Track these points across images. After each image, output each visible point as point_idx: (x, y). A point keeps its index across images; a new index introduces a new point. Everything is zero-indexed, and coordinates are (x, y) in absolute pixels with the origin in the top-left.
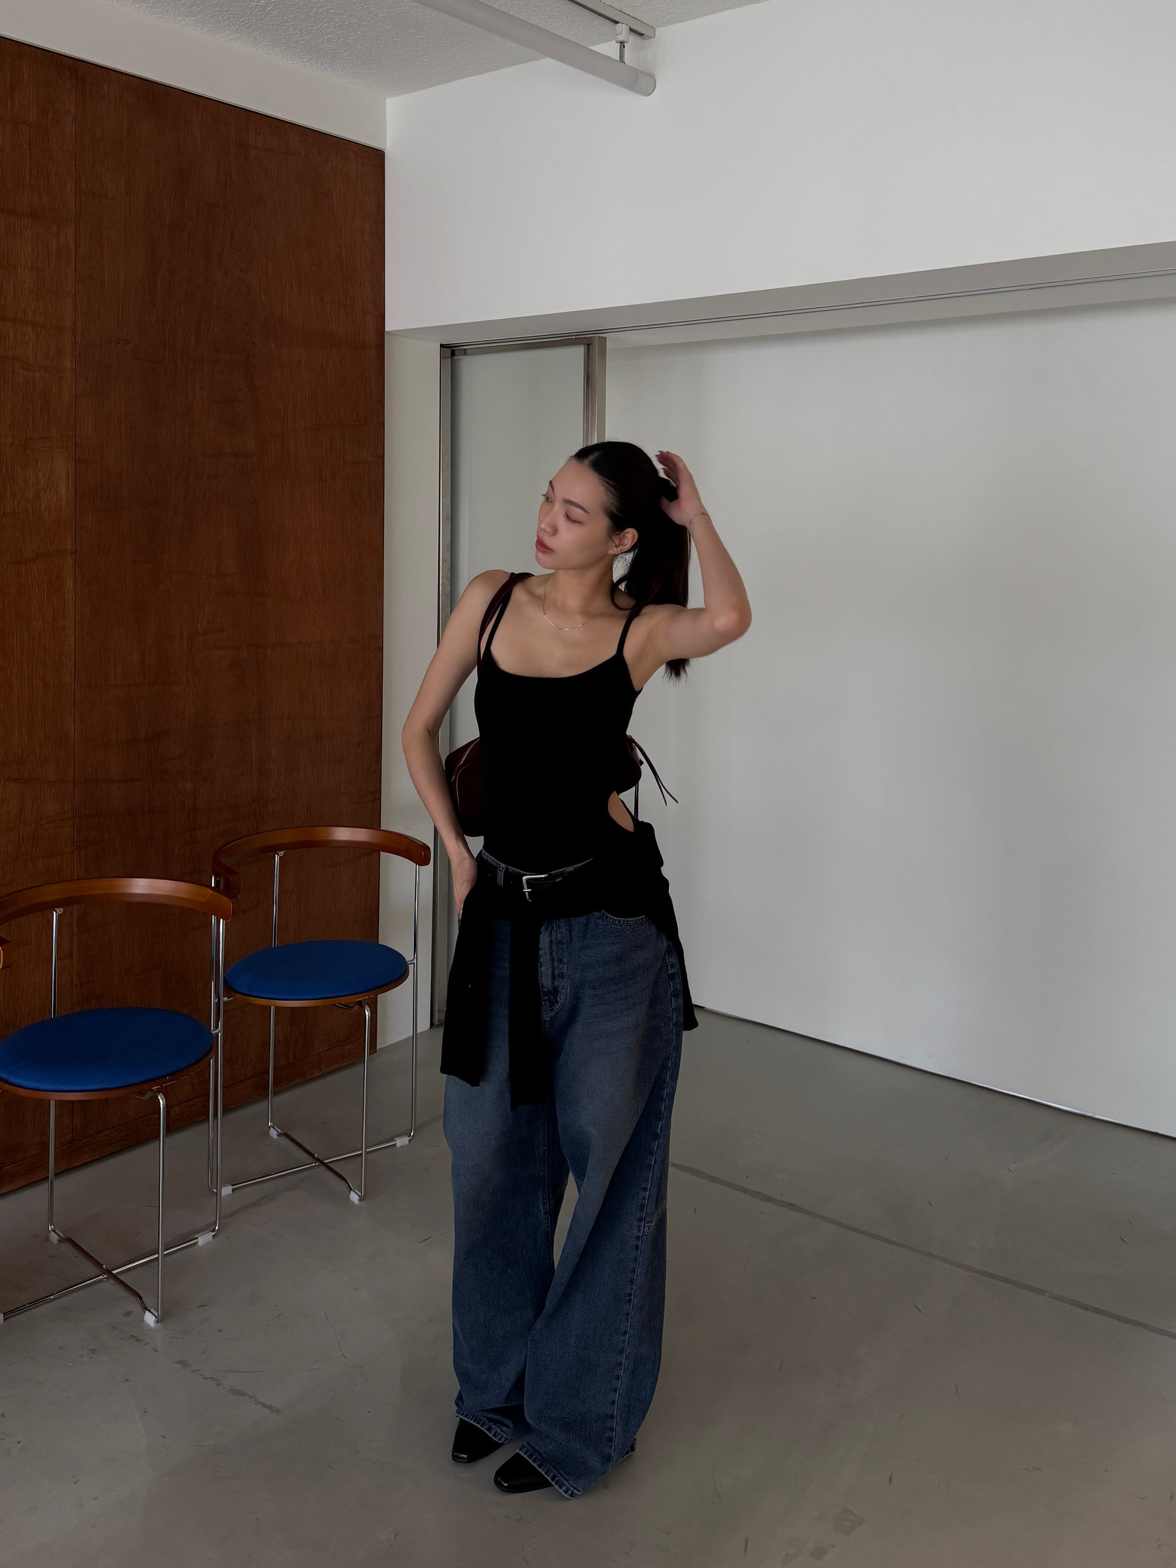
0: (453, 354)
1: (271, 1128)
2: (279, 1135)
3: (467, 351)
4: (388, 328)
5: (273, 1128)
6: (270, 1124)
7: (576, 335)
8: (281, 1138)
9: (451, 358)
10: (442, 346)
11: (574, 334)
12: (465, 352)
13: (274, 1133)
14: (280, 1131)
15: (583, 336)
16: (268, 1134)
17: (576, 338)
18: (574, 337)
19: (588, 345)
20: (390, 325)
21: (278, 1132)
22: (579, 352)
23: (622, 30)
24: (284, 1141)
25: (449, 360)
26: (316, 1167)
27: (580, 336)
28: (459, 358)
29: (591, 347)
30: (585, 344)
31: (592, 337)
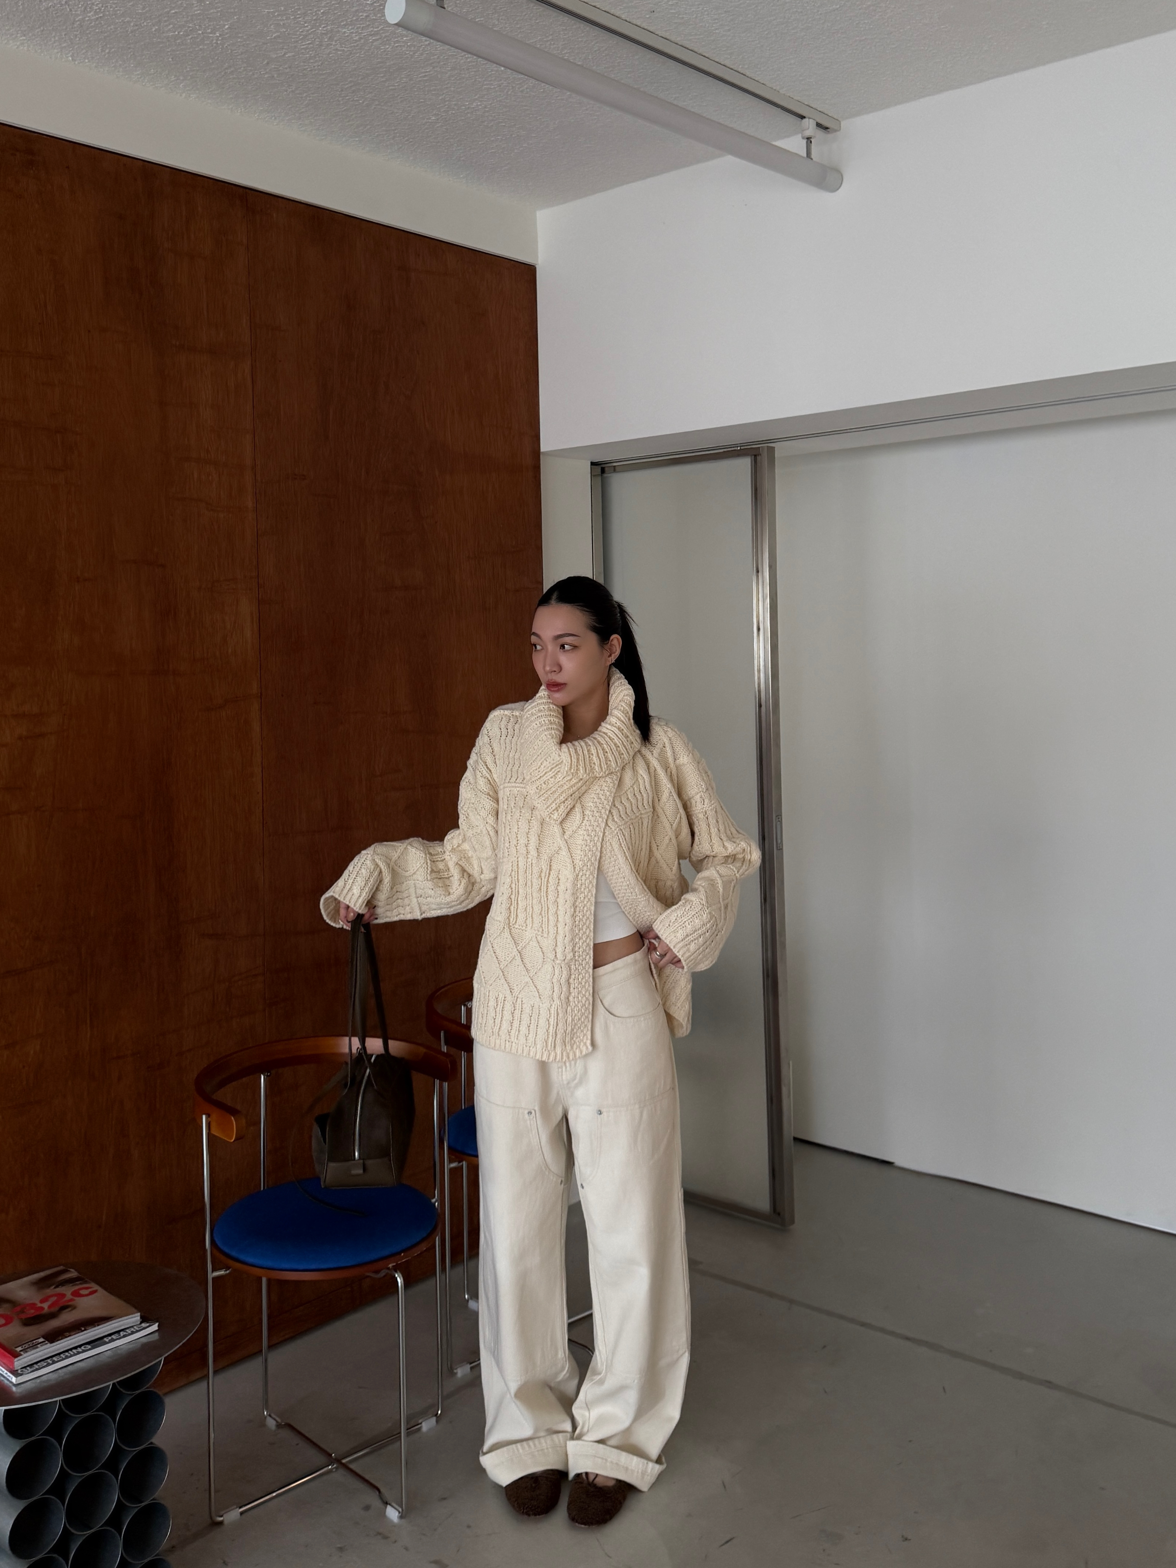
0: (603, 471)
3: (617, 468)
4: (544, 448)
9: (601, 476)
10: (592, 464)
11: (739, 445)
12: (614, 470)
15: (749, 447)
18: (739, 448)
19: (755, 456)
20: (545, 446)
22: (745, 463)
23: (810, 128)
25: (599, 478)
27: (746, 447)
28: (609, 475)
29: (759, 458)
30: (752, 455)
31: (759, 447)
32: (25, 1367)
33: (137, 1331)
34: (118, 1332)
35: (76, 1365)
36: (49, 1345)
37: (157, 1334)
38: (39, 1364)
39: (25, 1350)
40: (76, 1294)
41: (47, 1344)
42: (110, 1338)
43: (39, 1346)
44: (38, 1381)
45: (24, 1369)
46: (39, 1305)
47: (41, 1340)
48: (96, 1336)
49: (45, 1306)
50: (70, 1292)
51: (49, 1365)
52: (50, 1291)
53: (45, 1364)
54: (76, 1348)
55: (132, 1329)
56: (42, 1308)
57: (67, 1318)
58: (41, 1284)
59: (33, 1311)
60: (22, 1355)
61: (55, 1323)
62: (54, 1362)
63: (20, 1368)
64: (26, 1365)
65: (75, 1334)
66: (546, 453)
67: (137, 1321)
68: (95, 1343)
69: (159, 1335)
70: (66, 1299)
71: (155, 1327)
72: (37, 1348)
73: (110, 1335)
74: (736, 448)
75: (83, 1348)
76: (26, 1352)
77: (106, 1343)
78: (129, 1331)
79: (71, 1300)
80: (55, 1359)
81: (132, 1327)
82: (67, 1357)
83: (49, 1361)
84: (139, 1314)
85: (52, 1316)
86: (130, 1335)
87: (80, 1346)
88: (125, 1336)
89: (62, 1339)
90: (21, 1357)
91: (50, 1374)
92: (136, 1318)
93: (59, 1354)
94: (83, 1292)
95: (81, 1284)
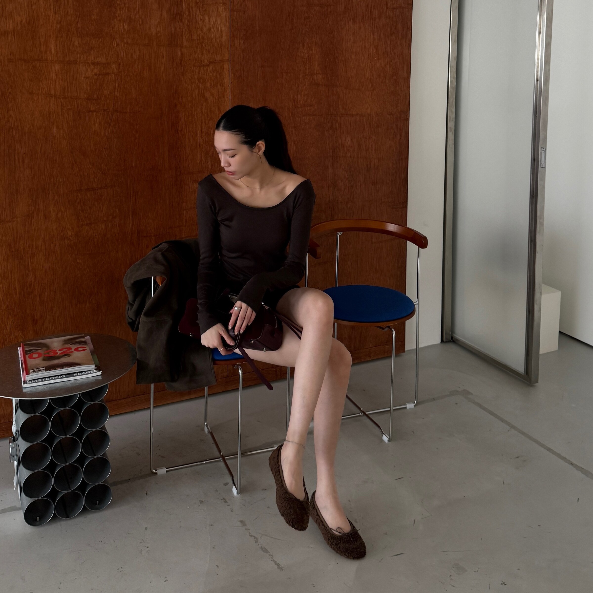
26: (361, 416)
32: (31, 380)
33: (91, 373)
34: (82, 372)
35: (55, 384)
36: (45, 372)
37: (101, 376)
38: (38, 380)
39: (33, 372)
40: (76, 350)
41: (44, 371)
42: (77, 374)
43: (40, 371)
44: (34, 388)
45: (30, 381)
46: (57, 351)
47: (44, 368)
48: (70, 372)
49: (59, 352)
50: (74, 348)
51: (42, 381)
52: (67, 346)
53: (41, 380)
54: (58, 376)
55: (89, 372)
56: (57, 353)
57: (64, 360)
58: (66, 342)
59: (52, 354)
60: (30, 374)
61: (56, 362)
62: (45, 380)
63: (29, 380)
64: (32, 379)
65: (59, 369)
67: (92, 369)
68: (68, 375)
69: (102, 377)
70: (71, 351)
71: (100, 373)
72: (39, 372)
73: (77, 373)
75: (61, 377)
76: (33, 373)
77: (74, 376)
78: (87, 373)
79: (72, 352)
80: (46, 379)
81: (90, 371)
82: (52, 379)
83: (43, 380)
84: (94, 365)
85: (58, 358)
86: (86, 374)
87: (61, 375)
88: (84, 375)
89: (52, 370)
90: (29, 375)
91: (41, 386)
92: (93, 367)
93: (49, 377)
94: (80, 349)
95: (83, 345)
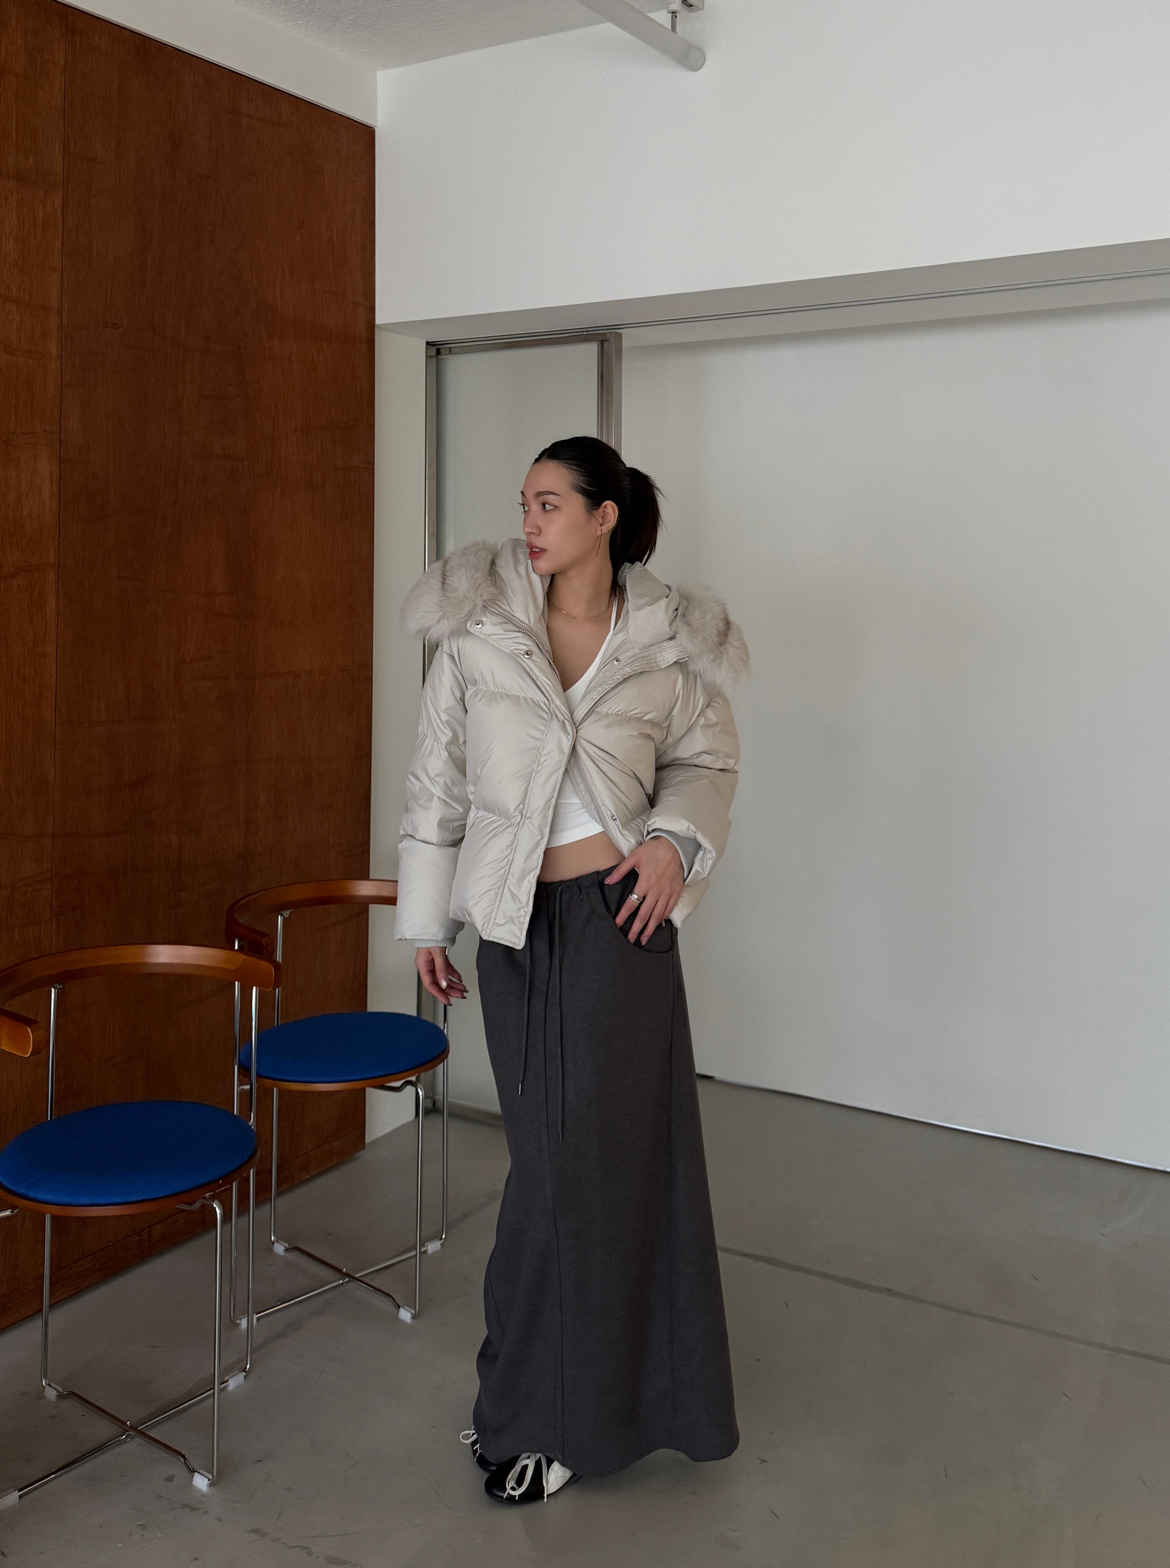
0: (438, 352)
1: (276, 1244)
2: (286, 1250)
3: (453, 350)
4: (378, 321)
5: (277, 1242)
6: (273, 1238)
7: (586, 331)
8: (288, 1254)
9: (437, 357)
10: (428, 343)
11: (585, 330)
12: (450, 351)
13: (279, 1248)
14: (287, 1245)
15: (596, 332)
16: (271, 1250)
17: (587, 334)
18: (585, 333)
19: (602, 341)
20: (381, 318)
21: (285, 1247)
22: (592, 348)
24: (295, 1257)
25: (435, 360)
26: (345, 1284)
27: (591, 332)
28: (443, 357)
29: (606, 344)
30: (598, 341)
31: (607, 333)
66: (379, 326)
74: (583, 333)
